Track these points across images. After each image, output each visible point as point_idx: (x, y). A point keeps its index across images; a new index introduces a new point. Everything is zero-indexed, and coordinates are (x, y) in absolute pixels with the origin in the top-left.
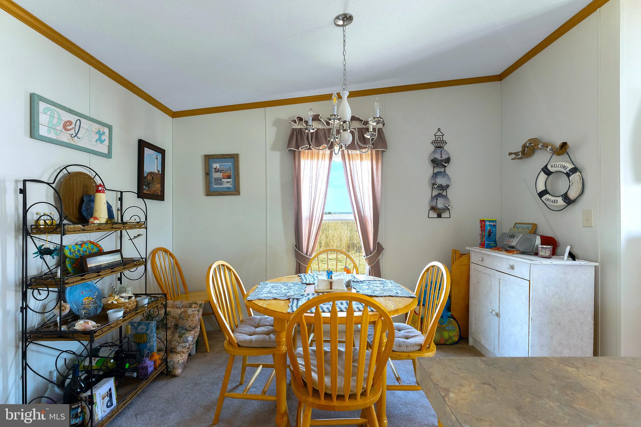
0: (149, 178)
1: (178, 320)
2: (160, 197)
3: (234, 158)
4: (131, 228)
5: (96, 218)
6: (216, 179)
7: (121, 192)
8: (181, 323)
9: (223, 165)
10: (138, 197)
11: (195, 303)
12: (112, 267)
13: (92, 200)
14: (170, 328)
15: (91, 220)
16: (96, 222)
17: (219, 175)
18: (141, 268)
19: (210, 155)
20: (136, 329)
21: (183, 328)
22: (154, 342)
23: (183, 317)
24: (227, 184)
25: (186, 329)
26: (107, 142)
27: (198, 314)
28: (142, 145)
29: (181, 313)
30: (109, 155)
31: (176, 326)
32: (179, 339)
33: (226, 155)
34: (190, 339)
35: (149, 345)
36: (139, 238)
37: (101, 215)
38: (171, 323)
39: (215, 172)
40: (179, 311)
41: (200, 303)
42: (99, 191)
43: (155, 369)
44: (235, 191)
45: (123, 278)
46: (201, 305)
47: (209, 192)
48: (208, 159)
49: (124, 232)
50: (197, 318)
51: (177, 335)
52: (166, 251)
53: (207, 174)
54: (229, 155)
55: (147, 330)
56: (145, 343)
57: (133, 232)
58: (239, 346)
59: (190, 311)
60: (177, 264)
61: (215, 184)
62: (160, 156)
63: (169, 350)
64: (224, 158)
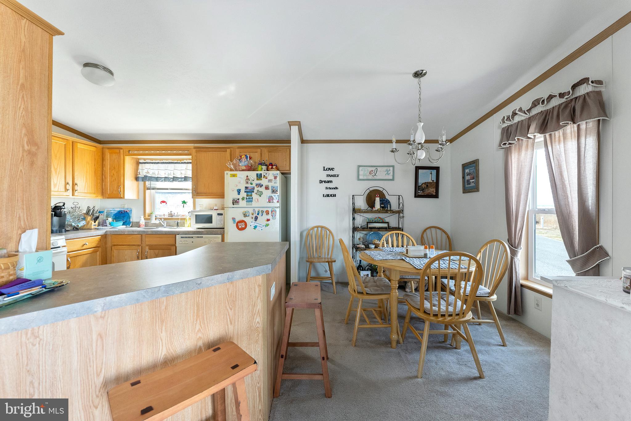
0: (424, 185)
2: (435, 196)
3: (476, 163)
5: (375, 208)
7: (399, 196)
10: (416, 198)
19: (464, 164)
26: (391, 174)
28: (418, 169)
30: (392, 179)
33: (471, 162)
44: (476, 188)
47: (466, 191)
48: (464, 167)
53: (464, 178)
54: (473, 161)
62: (435, 171)
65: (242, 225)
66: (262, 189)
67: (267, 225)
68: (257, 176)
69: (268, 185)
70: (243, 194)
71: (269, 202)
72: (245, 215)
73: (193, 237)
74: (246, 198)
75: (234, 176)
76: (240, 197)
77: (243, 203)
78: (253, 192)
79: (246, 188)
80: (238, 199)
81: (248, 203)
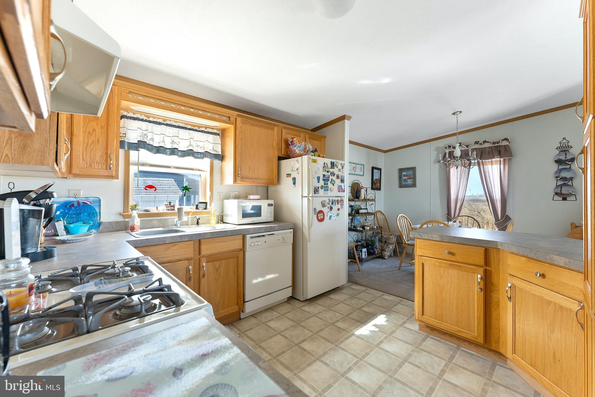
0: (375, 181)
1: (386, 240)
2: (379, 189)
3: (414, 169)
4: (370, 201)
5: (361, 197)
6: (404, 180)
7: (367, 188)
8: (387, 240)
9: (408, 173)
10: (372, 189)
11: (393, 234)
12: (365, 213)
13: (360, 191)
14: (383, 242)
15: (360, 198)
16: (361, 198)
17: (406, 178)
18: (373, 216)
19: (401, 169)
20: (371, 238)
21: (388, 243)
22: (377, 244)
23: (388, 238)
24: (410, 182)
25: (389, 243)
26: (363, 171)
27: (394, 239)
28: (373, 168)
29: (388, 237)
30: (363, 175)
31: (385, 242)
32: (386, 246)
33: (409, 168)
34: (391, 247)
35: (376, 245)
36: (372, 205)
37: (362, 196)
38: (383, 241)
39: (404, 176)
40: (387, 236)
41: (395, 234)
42: (362, 189)
43: (378, 253)
44: (414, 185)
45: (367, 219)
46: (395, 236)
47: (401, 186)
48: (401, 170)
49: (367, 202)
50: (394, 240)
51: (386, 245)
52: (381, 212)
53: (400, 178)
54: (411, 168)
55: (375, 239)
56: (374, 244)
57: (370, 203)
58: (408, 245)
59: (391, 237)
60: (386, 219)
61: (404, 182)
62: (379, 171)
63: (383, 250)
64: (408, 169)
65: (321, 216)
66: (334, 178)
67: (338, 215)
68: (331, 164)
69: (339, 174)
70: (322, 183)
71: (339, 192)
72: (323, 205)
73: (264, 236)
74: (324, 187)
75: (315, 162)
76: (319, 185)
77: (321, 192)
78: (329, 180)
79: (324, 175)
80: (319, 188)
81: (325, 192)
